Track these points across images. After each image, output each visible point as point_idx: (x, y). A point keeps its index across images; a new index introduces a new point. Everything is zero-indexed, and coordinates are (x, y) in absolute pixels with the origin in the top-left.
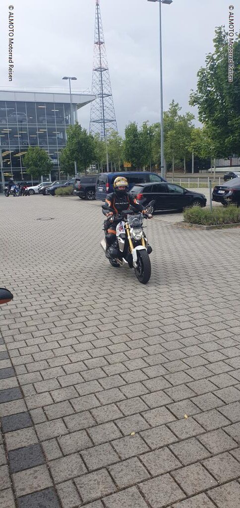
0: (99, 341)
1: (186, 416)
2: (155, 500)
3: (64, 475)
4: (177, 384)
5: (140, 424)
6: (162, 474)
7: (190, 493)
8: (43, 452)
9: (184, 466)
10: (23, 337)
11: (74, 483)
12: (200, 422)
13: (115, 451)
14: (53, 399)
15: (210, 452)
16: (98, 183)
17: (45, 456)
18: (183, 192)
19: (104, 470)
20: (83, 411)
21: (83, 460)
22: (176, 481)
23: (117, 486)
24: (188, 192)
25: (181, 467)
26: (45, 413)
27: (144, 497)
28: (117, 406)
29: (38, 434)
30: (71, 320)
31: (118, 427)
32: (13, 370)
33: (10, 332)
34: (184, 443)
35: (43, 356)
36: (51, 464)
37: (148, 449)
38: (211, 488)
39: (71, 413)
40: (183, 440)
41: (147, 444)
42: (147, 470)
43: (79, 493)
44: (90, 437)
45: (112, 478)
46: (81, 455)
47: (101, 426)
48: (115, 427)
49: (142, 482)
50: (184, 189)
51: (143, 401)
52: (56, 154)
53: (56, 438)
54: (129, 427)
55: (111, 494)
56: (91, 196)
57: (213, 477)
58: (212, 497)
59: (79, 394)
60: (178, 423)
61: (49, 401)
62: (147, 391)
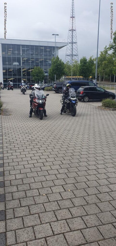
0: (43, 156)
1: (69, 190)
2: (44, 220)
3: (11, 207)
4: (71, 177)
5: (48, 191)
6: (50, 211)
7: (59, 219)
8: (5, 197)
9: (61, 209)
10: (11, 151)
11: (14, 210)
12: (74, 193)
13: (34, 200)
14: (16, 178)
15: (74, 205)
16: (64, 85)
17: (5, 199)
18: (104, 91)
19: (27, 207)
20: (26, 184)
21: (20, 202)
22: (55, 214)
23: (30, 213)
24: (106, 91)
25: (60, 209)
26: (11, 183)
27: (40, 218)
28: (41, 183)
29: (5, 190)
30: (34, 146)
31: (39, 191)
32: (3, 165)
33: (6, 149)
34: (64, 201)
35: (17, 160)
36: (6, 202)
37: (48, 201)
38: (69, 219)
39: (21, 184)
40: (64, 199)
41: (48, 199)
42: (45, 209)
43: (14, 214)
44: (26, 194)
45: (29, 210)
46: (20, 200)
47: (32, 190)
48: (38, 191)
49: (41, 213)
50: (105, 90)
51: (53, 182)
52: (47, 71)
53: (12, 193)
54: (43, 192)
55: (27, 216)
56: (60, 91)
57: (71, 214)
58: (68, 222)
59: (27, 177)
60: (65, 193)
61: (14, 178)
62: (56, 179)
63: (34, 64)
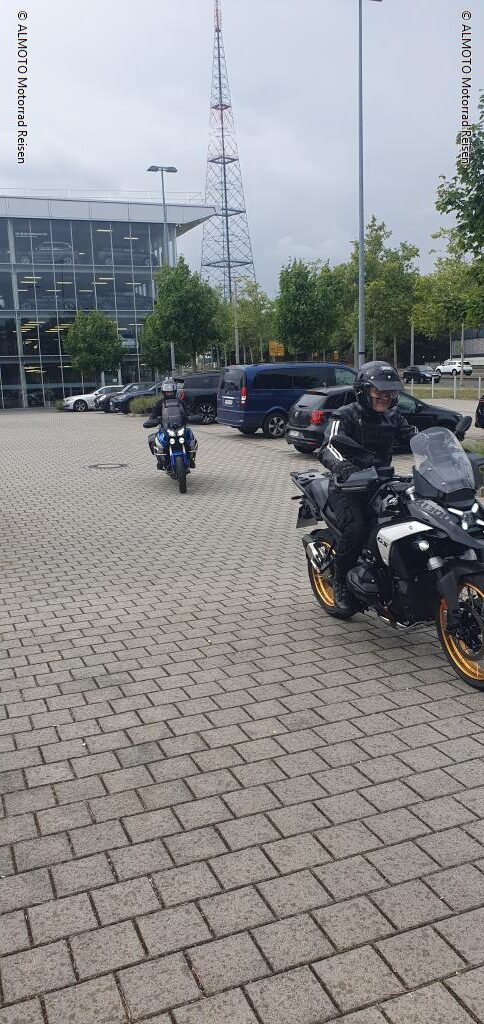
16: (222, 387)
18: (413, 407)
24: (425, 406)
50: (417, 402)
52: (131, 329)
56: (206, 414)
63: (72, 300)
